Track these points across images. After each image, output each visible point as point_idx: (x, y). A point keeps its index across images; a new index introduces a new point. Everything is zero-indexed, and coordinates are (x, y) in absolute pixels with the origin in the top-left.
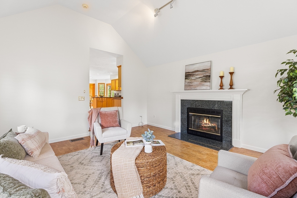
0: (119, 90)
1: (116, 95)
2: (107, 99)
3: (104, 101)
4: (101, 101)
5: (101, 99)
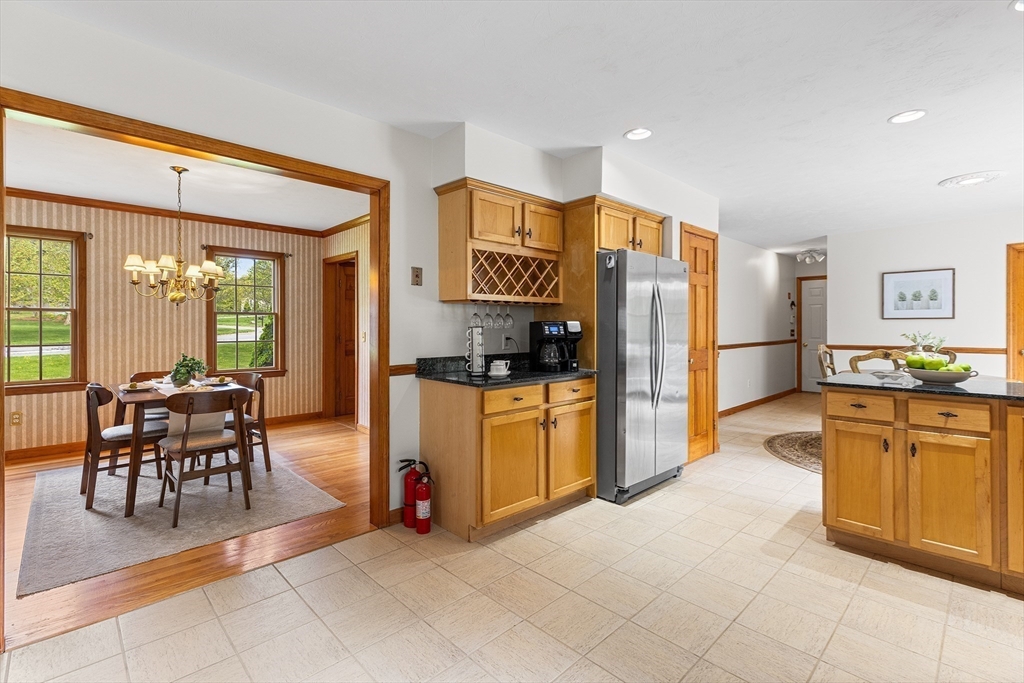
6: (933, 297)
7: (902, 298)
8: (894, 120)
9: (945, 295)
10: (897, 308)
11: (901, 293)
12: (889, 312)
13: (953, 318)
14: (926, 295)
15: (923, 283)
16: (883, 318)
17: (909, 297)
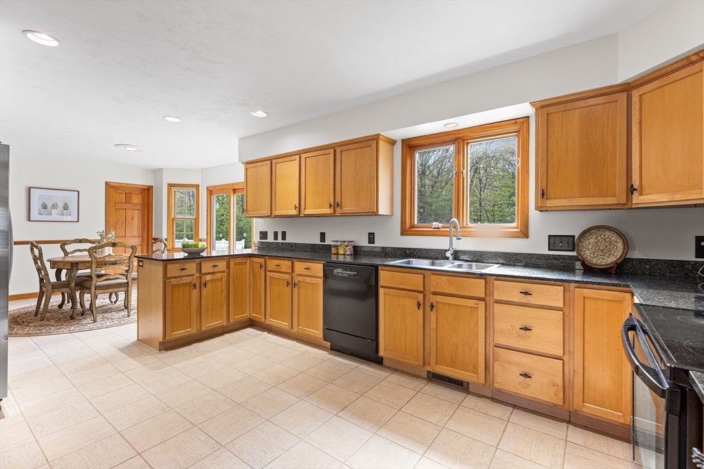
0: (298, 216)
1: (270, 239)
2: (228, 266)
3: (212, 281)
4: (194, 279)
5: (192, 267)
6: (66, 207)
7: (45, 207)
8: (167, 118)
9: (73, 207)
10: (40, 214)
11: (44, 203)
12: (34, 216)
13: (78, 221)
14: (61, 206)
15: (59, 198)
16: (29, 220)
17: (49, 206)
